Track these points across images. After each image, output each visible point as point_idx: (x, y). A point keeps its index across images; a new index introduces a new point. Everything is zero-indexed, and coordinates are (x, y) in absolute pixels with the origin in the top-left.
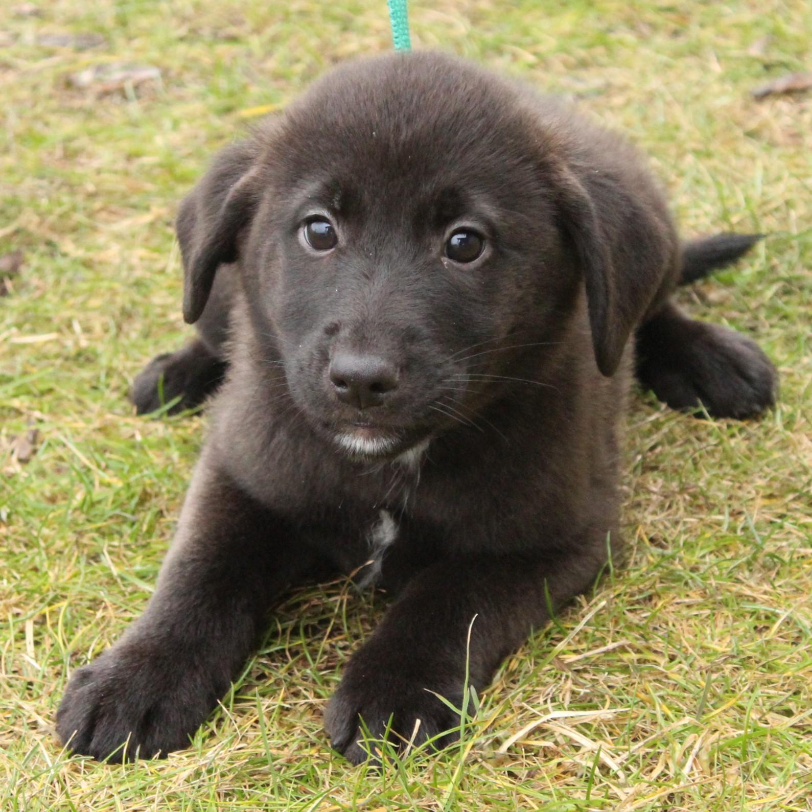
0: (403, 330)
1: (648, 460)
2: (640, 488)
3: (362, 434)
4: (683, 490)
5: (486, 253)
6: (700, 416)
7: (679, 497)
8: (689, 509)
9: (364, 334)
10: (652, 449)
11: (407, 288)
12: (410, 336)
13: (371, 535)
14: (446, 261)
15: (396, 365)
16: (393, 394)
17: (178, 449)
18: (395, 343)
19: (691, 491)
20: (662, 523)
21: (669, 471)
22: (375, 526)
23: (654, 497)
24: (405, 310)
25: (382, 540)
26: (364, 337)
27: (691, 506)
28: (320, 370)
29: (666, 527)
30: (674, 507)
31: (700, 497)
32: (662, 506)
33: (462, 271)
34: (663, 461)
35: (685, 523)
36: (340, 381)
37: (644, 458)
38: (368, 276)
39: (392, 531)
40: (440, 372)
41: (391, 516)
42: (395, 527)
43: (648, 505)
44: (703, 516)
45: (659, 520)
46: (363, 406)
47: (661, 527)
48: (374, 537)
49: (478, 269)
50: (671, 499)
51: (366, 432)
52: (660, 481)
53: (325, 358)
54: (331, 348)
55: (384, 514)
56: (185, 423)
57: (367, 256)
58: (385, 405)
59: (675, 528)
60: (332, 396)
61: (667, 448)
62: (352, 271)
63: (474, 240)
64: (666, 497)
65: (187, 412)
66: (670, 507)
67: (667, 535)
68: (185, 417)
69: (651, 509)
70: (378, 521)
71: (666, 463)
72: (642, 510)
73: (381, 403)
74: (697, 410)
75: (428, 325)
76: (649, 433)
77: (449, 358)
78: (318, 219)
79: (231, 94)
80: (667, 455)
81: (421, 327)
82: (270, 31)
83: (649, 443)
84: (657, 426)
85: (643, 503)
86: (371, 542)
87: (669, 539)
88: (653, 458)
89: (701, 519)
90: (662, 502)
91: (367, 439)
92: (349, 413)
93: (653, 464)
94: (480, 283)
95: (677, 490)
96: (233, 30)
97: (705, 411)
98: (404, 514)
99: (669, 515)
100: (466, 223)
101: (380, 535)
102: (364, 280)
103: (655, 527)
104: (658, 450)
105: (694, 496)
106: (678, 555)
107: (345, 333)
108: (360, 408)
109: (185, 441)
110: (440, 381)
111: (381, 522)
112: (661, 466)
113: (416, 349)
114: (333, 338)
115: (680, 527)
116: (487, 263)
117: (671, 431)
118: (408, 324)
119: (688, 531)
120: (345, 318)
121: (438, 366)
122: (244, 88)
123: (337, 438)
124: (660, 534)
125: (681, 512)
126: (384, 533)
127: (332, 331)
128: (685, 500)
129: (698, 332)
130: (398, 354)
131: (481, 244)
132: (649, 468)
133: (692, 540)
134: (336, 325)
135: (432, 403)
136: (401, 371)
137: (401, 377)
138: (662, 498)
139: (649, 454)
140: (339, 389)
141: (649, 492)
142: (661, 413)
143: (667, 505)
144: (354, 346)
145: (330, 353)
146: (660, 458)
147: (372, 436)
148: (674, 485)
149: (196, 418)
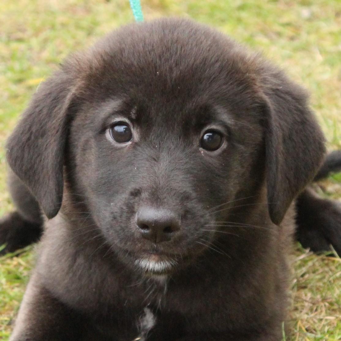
0: (182, 194)
1: (301, 282)
2: (297, 299)
3: (154, 259)
4: (324, 299)
5: (224, 146)
6: (332, 255)
7: (322, 304)
8: (328, 311)
9: (158, 196)
10: (303, 276)
11: (181, 167)
12: (185, 198)
13: (139, 323)
14: (202, 151)
15: (179, 215)
16: (177, 234)
17: (5, 277)
18: (178, 201)
19: (329, 300)
20: (312, 320)
21: (314, 289)
22: (142, 317)
23: (306, 304)
24: (182, 181)
25: (146, 326)
26: (158, 198)
27: (329, 309)
28: (129, 219)
29: (314, 322)
30: (319, 310)
31: (335, 304)
32: (311, 310)
33: (211, 157)
34: (310, 283)
35: (326, 320)
36: (144, 225)
37: (298, 281)
38: (156, 159)
39: (152, 320)
40: (202, 220)
41: (151, 311)
42: (154, 318)
43: (303, 309)
44: (338, 316)
45: (311, 318)
46: (157, 241)
47: (312, 322)
48: (141, 324)
49: (220, 155)
50: (317, 305)
51: (157, 258)
52: (309, 295)
53: (132, 211)
54: (136, 204)
55: (147, 311)
56: (9, 261)
57: (154, 147)
58: (172, 241)
59: (321, 323)
60: (137, 235)
61: (312, 276)
62: (145, 156)
63: (217, 137)
64: (314, 304)
65: (9, 255)
66: (316, 310)
67: (316, 326)
68: (8, 258)
69: (305, 311)
70: (143, 314)
71: (312, 284)
72: (299, 312)
73: (170, 239)
74: (330, 253)
75: (195, 190)
76: (300, 266)
77: (207, 212)
78: (120, 124)
79: (22, 71)
80: (312, 279)
81: (191, 192)
82: (43, 35)
83: (300, 272)
84: (304, 262)
85: (300, 308)
86: (140, 328)
87: (318, 329)
88: (303, 281)
89: (337, 318)
90: (311, 307)
91: (157, 262)
92: (148, 245)
93: (303, 285)
94: (221, 165)
95: (320, 300)
96: (20, 35)
97: (335, 253)
98: (159, 310)
99: (316, 315)
100: (214, 127)
101: (145, 323)
102: (153, 162)
103: (308, 322)
104: (306, 276)
105: (331, 304)
106: (325, 337)
107: (145, 195)
108: (155, 242)
109: (9, 272)
110: (202, 226)
111: (145, 315)
112: (309, 286)
113: (189, 205)
114: (137, 198)
115: (323, 323)
116: (224, 151)
117: (314, 265)
118: (184, 190)
119: (329, 324)
120: (144, 185)
121: (202, 216)
122: (29, 69)
123: (137, 262)
124: (311, 327)
125: (323, 313)
126: (147, 321)
127: (136, 193)
128: (325, 306)
129: (326, 206)
130: (180, 208)
131: (221, 139)
132: (302, 287)
133: (331, 330)
134: (139, 190)
135: (198, 239)
136: (182, 219)
137: (182, 222)
138: (311, 305)
139: (301, 279)
140: (142, 231)
141: (303, 301)
142: (306, 254)
143: (315, 309)
144: (152, 202)
145: (136, 207)
146: (308, 282)
147: (160, 260)
148: (318, 297)
149: (15, 258)
